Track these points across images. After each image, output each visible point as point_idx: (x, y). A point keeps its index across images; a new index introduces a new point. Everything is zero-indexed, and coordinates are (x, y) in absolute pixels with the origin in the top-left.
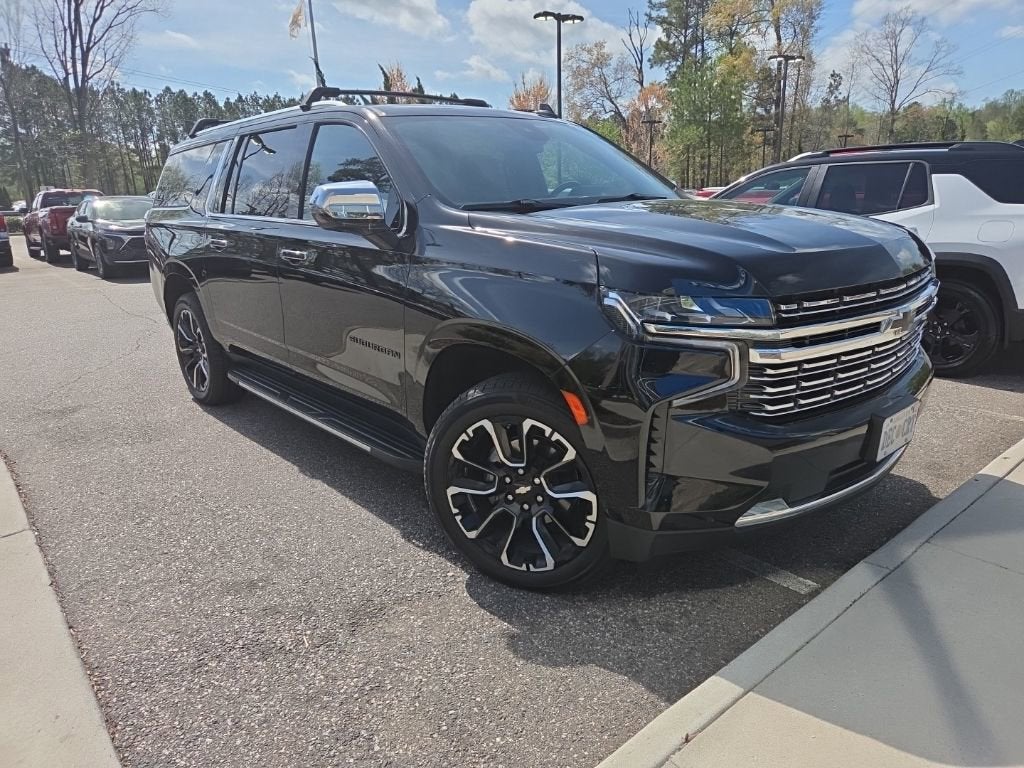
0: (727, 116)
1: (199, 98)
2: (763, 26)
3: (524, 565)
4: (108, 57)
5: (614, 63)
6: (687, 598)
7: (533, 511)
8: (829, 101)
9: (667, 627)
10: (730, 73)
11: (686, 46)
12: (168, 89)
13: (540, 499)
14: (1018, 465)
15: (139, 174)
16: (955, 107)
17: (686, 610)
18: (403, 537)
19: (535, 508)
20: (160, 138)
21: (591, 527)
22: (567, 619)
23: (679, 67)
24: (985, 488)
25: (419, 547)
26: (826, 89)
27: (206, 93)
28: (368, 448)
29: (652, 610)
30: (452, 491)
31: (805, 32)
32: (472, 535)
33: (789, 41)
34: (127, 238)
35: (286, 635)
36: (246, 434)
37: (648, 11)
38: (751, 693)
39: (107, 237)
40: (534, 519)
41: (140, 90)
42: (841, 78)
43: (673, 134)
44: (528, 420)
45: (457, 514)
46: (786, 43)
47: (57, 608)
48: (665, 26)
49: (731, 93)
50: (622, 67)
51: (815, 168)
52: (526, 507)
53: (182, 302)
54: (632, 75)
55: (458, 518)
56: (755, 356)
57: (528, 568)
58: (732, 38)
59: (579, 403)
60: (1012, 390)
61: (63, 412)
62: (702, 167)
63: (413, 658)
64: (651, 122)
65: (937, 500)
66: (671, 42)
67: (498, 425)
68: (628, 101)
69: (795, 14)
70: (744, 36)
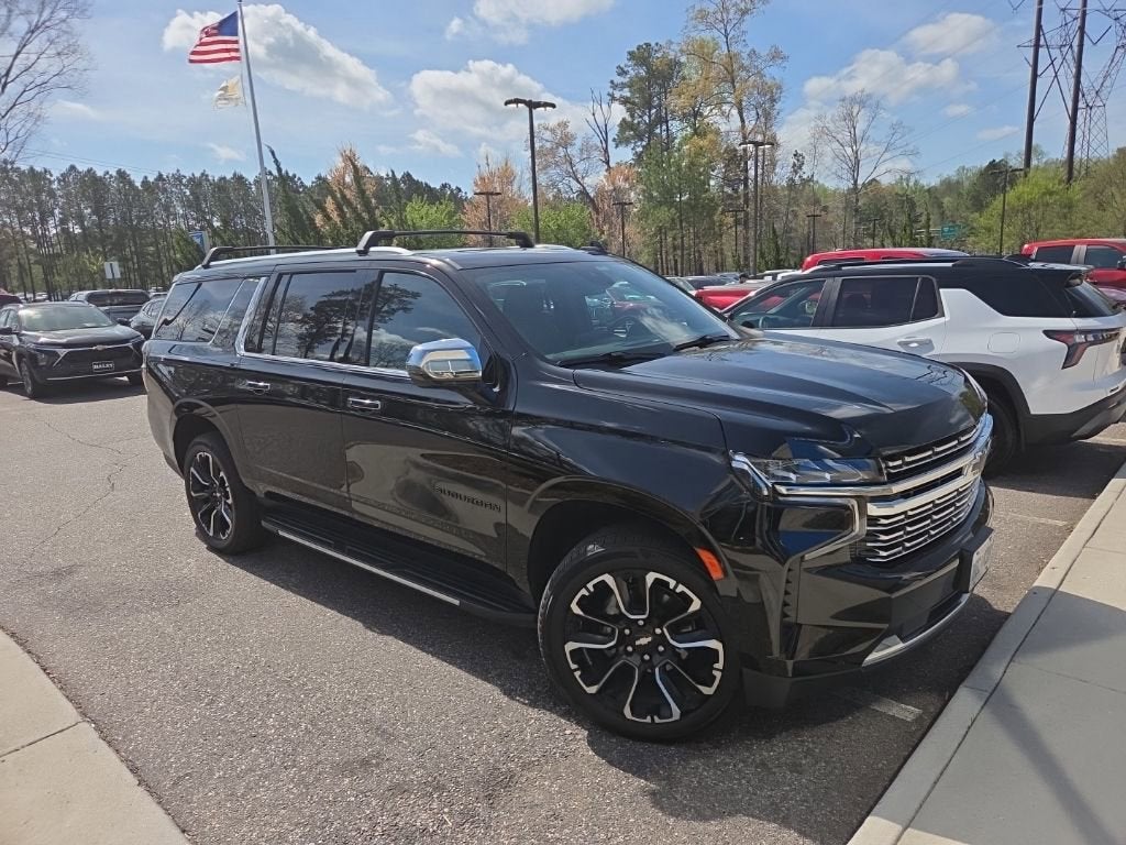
0: (697, 198)
1: (111, 176)
2: (726, 108)
3: (649, 718)
4: (11, 138)
5: (578, 143)
6: (806, 735)
7: (655, 662)
8: (793, 181)
9: (796, 768)
10: (697, 155)
11: (651, 126)
12: (73, 168)
13: (661, 649)
14: (1066, 574)
15: (36, 262)
16: (911, 184)
17: (808, 749)
18: (505, 694)
19: (657, 658)
20: (63, 222)
21: (718, 675)
22: (699, 770)
23: (644, 147)
24: (1046, 600)
25: (524, 704)
26: (790, 169)
27: (119, 172)
28: (457, 602)
29: (778, 751)
30: (570, 646)
31: (767, 116)
32: (592, 690)
33: (754, 122)
34: (63, 352)
35: (424, 816)
36: (287, 588)
37: (611, 91)
38: (909, 829)
39: (38, 350)
40: (657, 670)
41: (38, 169)
42: (803, 158)
43: (644, 215)
44: (651, 573)
45: (576, 670)
46: (750, 126)
47: (160, 812)
48: (629, 105)
49: (700, 174)
50: (586, 149)
51: (829, 281)
52: (647, 657)
53: (200, 443)
54: (597, 155)
55: (577, 674)
56: (873, 510)
57: (653, 719)
58: (695, 119)
59: (715, 562)
60: (1033, 491)
61: (58, 574)
62: (675, 248)
63: (563, 827)
64: (622, 206)
65: (1007, 616)
66: (636, 122)
67: (619, 579)
68: (596, 180)
69: (757, 98)
70: (707, 116)
